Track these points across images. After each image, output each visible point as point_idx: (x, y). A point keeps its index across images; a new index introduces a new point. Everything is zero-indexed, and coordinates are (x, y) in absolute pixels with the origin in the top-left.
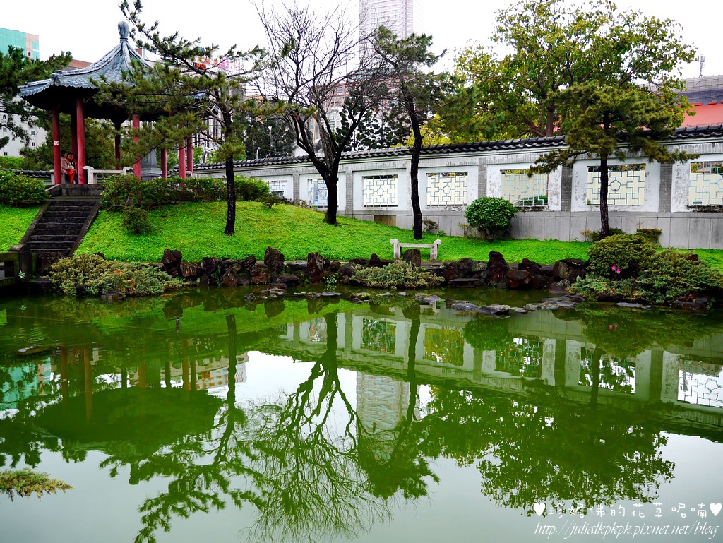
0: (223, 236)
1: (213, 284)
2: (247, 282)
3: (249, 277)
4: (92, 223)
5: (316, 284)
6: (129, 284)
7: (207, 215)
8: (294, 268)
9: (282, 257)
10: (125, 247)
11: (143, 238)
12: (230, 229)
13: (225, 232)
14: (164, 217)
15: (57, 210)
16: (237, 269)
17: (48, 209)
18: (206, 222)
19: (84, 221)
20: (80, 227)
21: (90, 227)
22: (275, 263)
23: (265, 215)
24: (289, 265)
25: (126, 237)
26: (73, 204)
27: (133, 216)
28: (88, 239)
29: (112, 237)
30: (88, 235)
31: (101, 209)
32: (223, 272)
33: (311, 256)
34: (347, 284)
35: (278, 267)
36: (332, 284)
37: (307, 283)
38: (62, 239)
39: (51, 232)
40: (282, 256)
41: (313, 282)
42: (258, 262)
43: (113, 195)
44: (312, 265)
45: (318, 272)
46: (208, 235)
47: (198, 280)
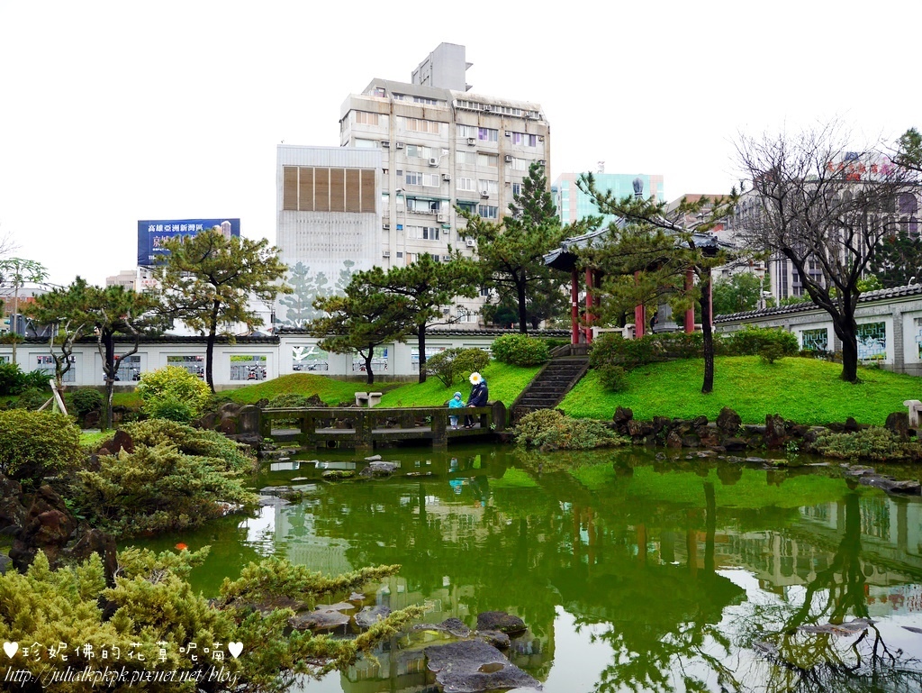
0: (699, 394)
1: (660, 445)
2: (695, 444)
3: (698, 439)
4: (578, 382)
5: (774, 450)
6: (565, 438)
7: (693, 372)
8: (752, 432)
9: (737, 419)
10: (598, 405)
11: (617, 396)
12: (708, 386)
13: (703, 391)
14: (647, 375)
15: (555, 369)
16: (685, 429)
17: (547, 368)
18: (689, 380)
19: (571, 379)
20: (566, 385)
21: (575, 385)
22: (728, 424)
23: (758, 372)
24: (746, 427)
25: (602, 396)
26: (569, 363)
27: (609, 375)
28: (570, 396)
29: (591, 395)
30: (572, 392)
31: (591, 367)
32: (669, 431)
33: (769, 418)
34: (809, 453)
35: (732, 430)
36: (791, 451)
37: (764, 449)
38: (549, 396)
39: (542, 390)
40: (737, 417)
41: (770, 448)
42: (709, 424)
43: (598, 353)
44: (770, 428)
45: (776, 437)
46: (683, 394)
47: (645, 440)
